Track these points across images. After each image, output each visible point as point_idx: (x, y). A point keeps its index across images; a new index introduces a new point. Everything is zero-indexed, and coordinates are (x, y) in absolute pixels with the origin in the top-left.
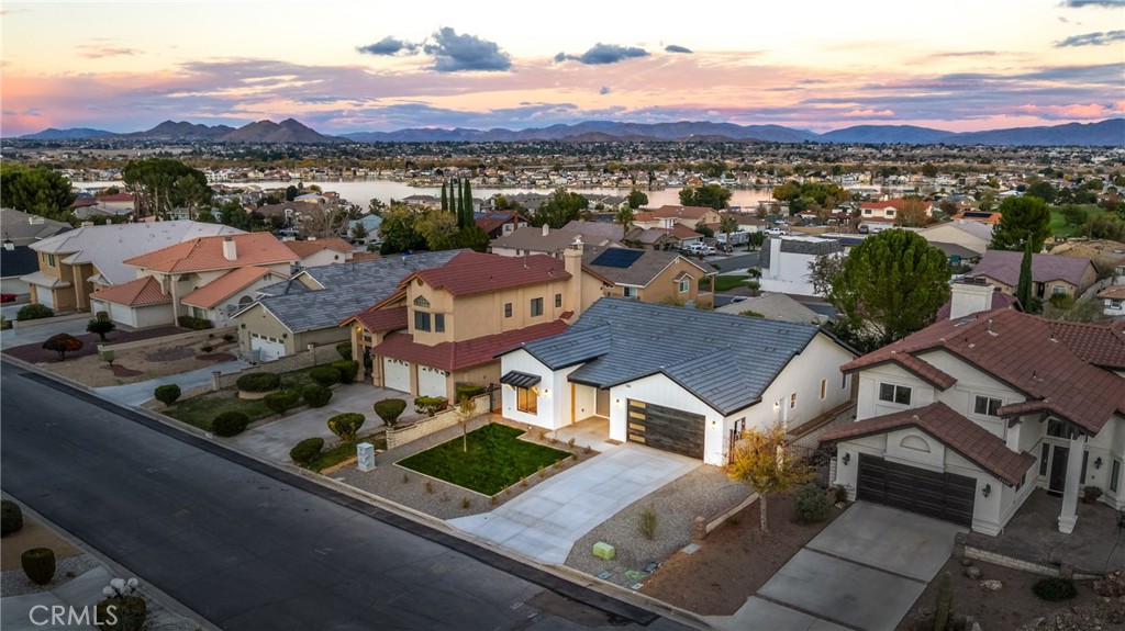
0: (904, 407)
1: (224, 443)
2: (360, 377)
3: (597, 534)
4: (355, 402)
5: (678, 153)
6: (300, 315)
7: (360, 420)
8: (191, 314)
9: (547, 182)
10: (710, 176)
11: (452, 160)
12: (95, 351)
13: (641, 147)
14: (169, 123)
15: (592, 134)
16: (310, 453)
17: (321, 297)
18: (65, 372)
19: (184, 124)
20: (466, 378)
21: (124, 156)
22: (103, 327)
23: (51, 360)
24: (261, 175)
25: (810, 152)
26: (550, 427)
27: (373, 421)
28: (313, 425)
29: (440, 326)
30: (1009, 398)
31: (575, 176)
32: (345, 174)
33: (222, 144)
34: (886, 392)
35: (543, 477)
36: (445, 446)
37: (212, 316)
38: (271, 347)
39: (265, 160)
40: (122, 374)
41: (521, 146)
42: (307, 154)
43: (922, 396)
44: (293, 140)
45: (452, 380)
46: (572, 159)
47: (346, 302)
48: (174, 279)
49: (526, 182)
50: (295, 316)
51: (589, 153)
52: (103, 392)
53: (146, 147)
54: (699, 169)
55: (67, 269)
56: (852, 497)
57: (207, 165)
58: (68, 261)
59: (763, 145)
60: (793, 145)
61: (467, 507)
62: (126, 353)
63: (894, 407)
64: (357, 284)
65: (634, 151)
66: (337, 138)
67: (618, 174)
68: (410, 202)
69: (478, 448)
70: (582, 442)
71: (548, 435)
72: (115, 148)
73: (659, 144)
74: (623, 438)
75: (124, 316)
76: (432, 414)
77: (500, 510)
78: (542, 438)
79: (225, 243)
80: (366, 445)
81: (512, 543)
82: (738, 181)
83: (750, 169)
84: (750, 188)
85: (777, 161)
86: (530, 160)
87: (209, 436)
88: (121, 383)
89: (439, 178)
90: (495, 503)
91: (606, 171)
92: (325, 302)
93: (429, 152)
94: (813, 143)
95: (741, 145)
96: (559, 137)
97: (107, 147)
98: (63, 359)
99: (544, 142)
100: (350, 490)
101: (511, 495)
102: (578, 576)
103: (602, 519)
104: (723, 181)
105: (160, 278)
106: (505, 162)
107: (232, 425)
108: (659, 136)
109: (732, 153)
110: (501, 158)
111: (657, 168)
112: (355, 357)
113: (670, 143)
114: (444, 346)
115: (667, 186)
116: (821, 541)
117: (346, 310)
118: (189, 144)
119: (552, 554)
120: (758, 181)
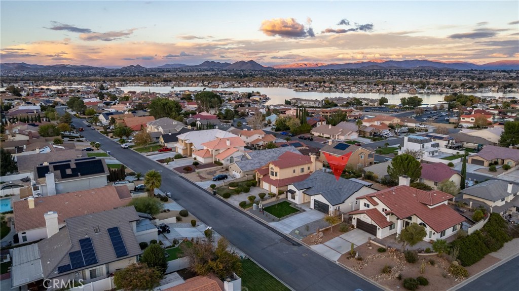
0: (368, 208)
1: (225, 200)
2: (258, 185)
3: (297, 229)
4: (255, 192)
5: (410, 75)
6: (245, 167)
7: (255, 198)
8: (217, 160)
9: (349, 90)
10: (420, 88)
11: (312, 78)
12: (195, 171)
13: (394, 72)
14: (207, 62)
15: (373, 66)
16: (243, 205)
17: (250, 161)
18: (188, 176)
19: (213, 62)
20: (281, 189)
21: (192, 75)
22: (196, 164)
23: (185, 173)
24: (239, 85)
25: (472, 75)
26: (298, 203)
27: (258, 198)
28: (244, 197)
29: (276, 175)
30: (388, 209)
31: (362, 87)
32: (270, 85)
33: (226, 70)
34: (365, 205)
35: (292, 215)
36: (273, 206)
37: (222, 162)
38: (237, 174)
39: (241, 78)
40: (202, 178)
41: (342, 71)
42: (257, 75)
43: (372, 207)
44: (252, 69)
45: (278, 189)
46: (362, 78)
47: (256, 163)
48: (214, 151)
49: (341, 90)
50: (243, 167)
51: (370, 75)
52: (198, 183)
53: (199, 71)
54: (417, 84)
55: (186, 144)
56: (355, 227)
57: (220, 80)
58: (186, 142)
59: (451, 72)
60: (465, 71)
61: (273, 220)
62: (202, 172)
63: (366, 208)
64: (260, 157)
65: (391, 74)
66: (269, 67)
67: (381, 87)
68: (292, 101)
69: (280, 207)
70: (303, 208)
71: (297, 205)
72: (188, 72)
73: (403, 70)
74: (313, 208)
75: (201, 160)
76: (272, 197)
77: (280, 222)
78: (295, 206)
79: (227, 141)
80: (255, 204)
81: (281, 229)
82: (433, 91)
83: (440, 84)
84: (438, 94)
85: (454, 80)
86: (345, 79)
87: (222, 198)
88: (202, 181)
89: (306, 87)
90: (279, 220)
91: (375, 85)
92: (251, 163)
93: (304, 74)
94: (475, 70)
95: (440, 71)
96: (359, 67)
97: (185, 71)
98: (188, 173)
99: (352, 70)
100: (250, 214)
101: (283, 219)
102: (290, 237)
103: (300, 226)
104: (425, 91)
105: (210, 150)
106: (334, 79)
107: (227, 196)
108: (404, 66)
109: (435, 75)
110: (333, 77)
111: (398, 83)
112: (256, 180)
113: (407, 70)
114: (277, 180)
115: (400, 92)
116: (343, 236)
117: (256, 165)
118: (214, 70)
119: (287, 232)
120: (441, 91)
